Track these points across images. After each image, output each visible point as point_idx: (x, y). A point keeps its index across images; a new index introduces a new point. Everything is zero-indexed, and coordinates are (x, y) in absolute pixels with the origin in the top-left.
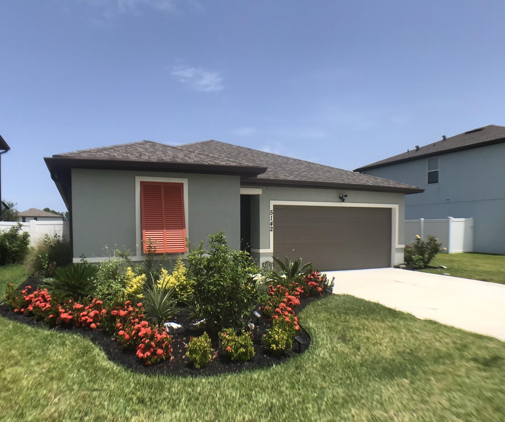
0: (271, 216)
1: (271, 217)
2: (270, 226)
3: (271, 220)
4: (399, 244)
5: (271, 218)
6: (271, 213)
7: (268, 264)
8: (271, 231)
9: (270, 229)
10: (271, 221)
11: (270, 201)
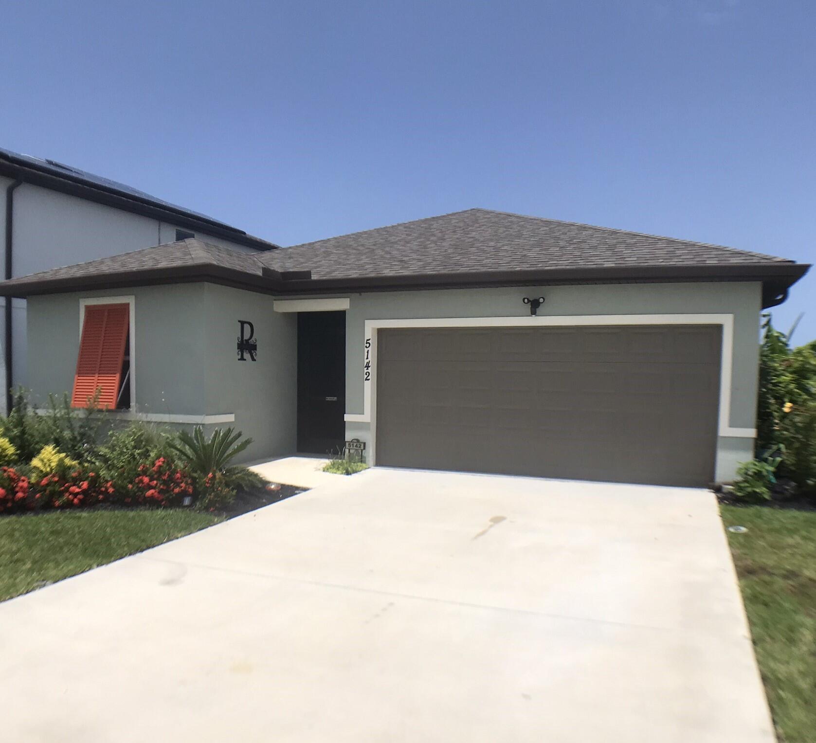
0: (366, 350)
1: (368, 352)
2: (366, 371)
3: (367, 358)
4: (732, 424)
5: (366, 354)
6: (368, 345)
7: (355, 444)
8: (366, 379)
9: (366, 376)
10: (368, 361)
11: (366, 321)
